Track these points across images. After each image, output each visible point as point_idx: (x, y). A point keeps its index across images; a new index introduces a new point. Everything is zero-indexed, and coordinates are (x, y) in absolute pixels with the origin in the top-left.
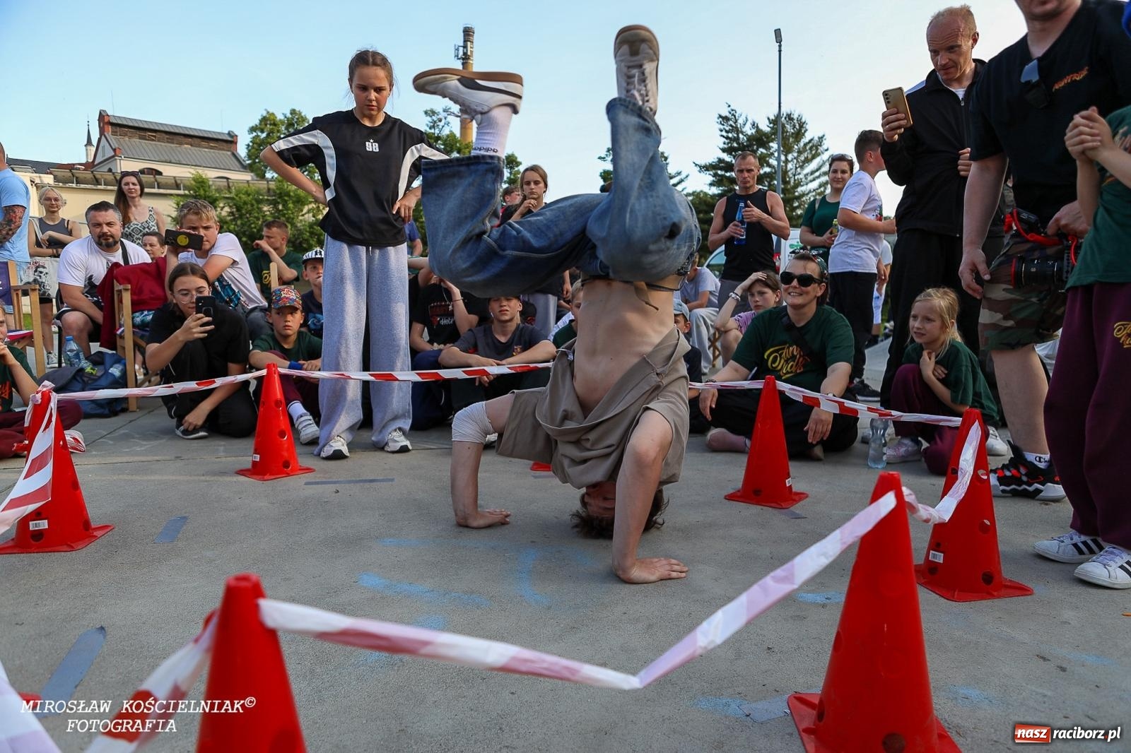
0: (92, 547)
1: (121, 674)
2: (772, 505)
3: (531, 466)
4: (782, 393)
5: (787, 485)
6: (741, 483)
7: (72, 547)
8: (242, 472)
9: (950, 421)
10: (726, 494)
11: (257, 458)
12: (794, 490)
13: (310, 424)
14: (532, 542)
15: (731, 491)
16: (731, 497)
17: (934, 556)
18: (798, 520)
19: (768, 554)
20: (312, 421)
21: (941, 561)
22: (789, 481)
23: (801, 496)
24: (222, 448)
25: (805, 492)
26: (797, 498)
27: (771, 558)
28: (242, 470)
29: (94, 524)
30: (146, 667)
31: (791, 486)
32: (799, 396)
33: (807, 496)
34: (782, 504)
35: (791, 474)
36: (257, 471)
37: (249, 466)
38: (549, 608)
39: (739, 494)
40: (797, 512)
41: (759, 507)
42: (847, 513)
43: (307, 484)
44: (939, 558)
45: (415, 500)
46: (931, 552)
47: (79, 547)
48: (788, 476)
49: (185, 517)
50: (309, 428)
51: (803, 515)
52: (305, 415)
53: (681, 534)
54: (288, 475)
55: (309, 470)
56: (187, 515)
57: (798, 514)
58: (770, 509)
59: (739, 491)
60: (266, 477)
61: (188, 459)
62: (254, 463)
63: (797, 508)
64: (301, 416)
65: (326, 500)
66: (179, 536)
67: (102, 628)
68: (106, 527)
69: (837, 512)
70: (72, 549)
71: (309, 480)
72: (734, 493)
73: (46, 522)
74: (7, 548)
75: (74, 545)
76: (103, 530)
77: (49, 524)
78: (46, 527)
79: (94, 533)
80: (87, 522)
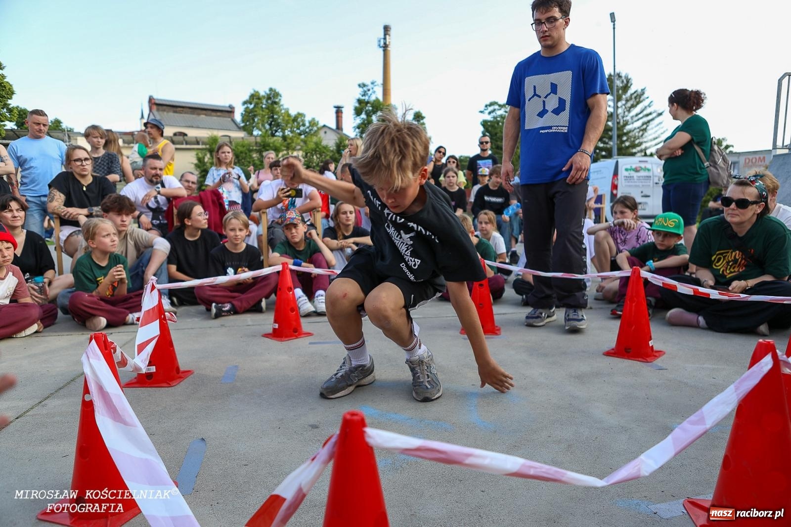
0: (182, 384)
1: (222, 470)
2: (640, 359)
3: (460, 330)
4: (646, 280)
5: (650, 345)
6: (615, 343)
8: (266, 336)
10: (604, 351)
11: (277, 326)
12: (655, 348)
13: (306, 303)
14: (473, 385)
16: (608, 354)
18: (661, 371)
19: (644, 395)
20: (307, 300)
22: (651, 343)
23: (660, 353)
24: (249, 319)
25: (662, 350)
26: (657, 354)
27: (648, 398)
28: (266, 335)
29: (182, 368)
30: (236, 466)
31: (652, 346)
32: (659, 282)
33: (664, 353)
34: (647, 359)
35: (653, 337)
36: (277, 334)
37: (271, 331)
38: (495, 432)
39: (613, 351)
40: (659, 365)
41: (630, 361)
42: (698, 366)
43: (310, 343)
45: (386, 355)
47: (174, 385)
48: (650, 339)
49: (236, 366)
50: (305, 305)
51: (665, 367)
52: (302, 296)
53: (577, 380)
54: (297, 337)
55: (309, 334)
56: (237, 364)
57: (661, 367)
58: (639, 362)
59: (613, 349)
60: (282, 339)
61: (229, 327)
62: (274, 330)
63: (658, 362)
64: (300, 298)
65: (326, 355)
66: (236, 378)
67: (203, 439)
68: (189, 371)
69: (690, 365)
70: (169, 385)
71: (311, 341)
72: (609, 350)
73: (154, 367)
74: (133, 383)
75: (170, 383)
76: (188, 373)
77: (156, 369)
78: (155, 371)
79: (182, 375)
80: (178, 369)
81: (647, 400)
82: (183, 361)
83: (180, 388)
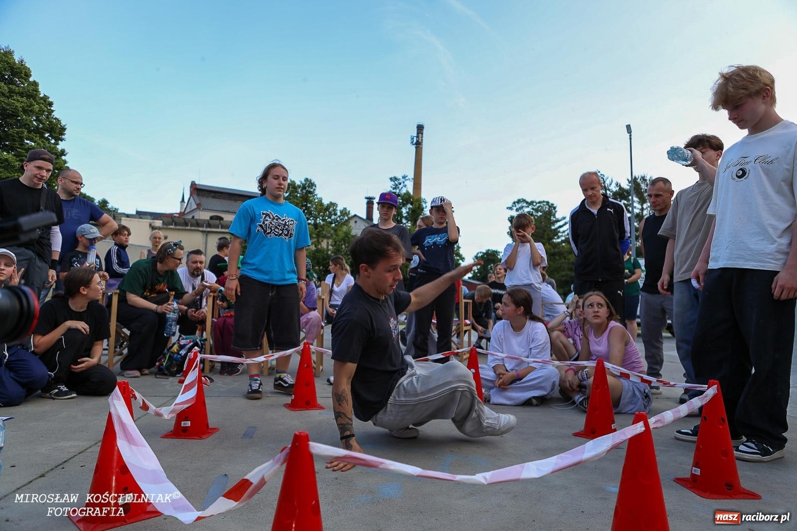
0: (211, 438)
5: (613, 428)
6: (583, 428)
7: (201, 437)
8: (285, 406)
9: (702, 387)
10: (574, 432)
15: (578, 431)
16: (577, 435)
17: (695, 470)
18: (617, 450)
21: (699, 474)
22: (614, 426)
29: (210, 426)
31: (615, 428)
35: (615, 421)
36: (293, 406)
39: (581, 433)
43: (320, 414)
44: (698, 472)
46: (693, 468)
47: (205, 438)
48: (613, 422)
49: (255, 427)
53: (541, 453)
54: (309, 408)
55: (321, 408)
56: (256, 426)
59: (582, 431)
66: (254, 436)
67: (226, 475)
70: (201, 438)
73: (190, 422)
74: (170, 435)
75: (202, 436)
76: (215, 430)
77: (191, 423)
78: (189, 425)
79: (210, 431)
80: (207, 425)
81: (594, 469)
82: (212, 421)
83: (208, 441)
